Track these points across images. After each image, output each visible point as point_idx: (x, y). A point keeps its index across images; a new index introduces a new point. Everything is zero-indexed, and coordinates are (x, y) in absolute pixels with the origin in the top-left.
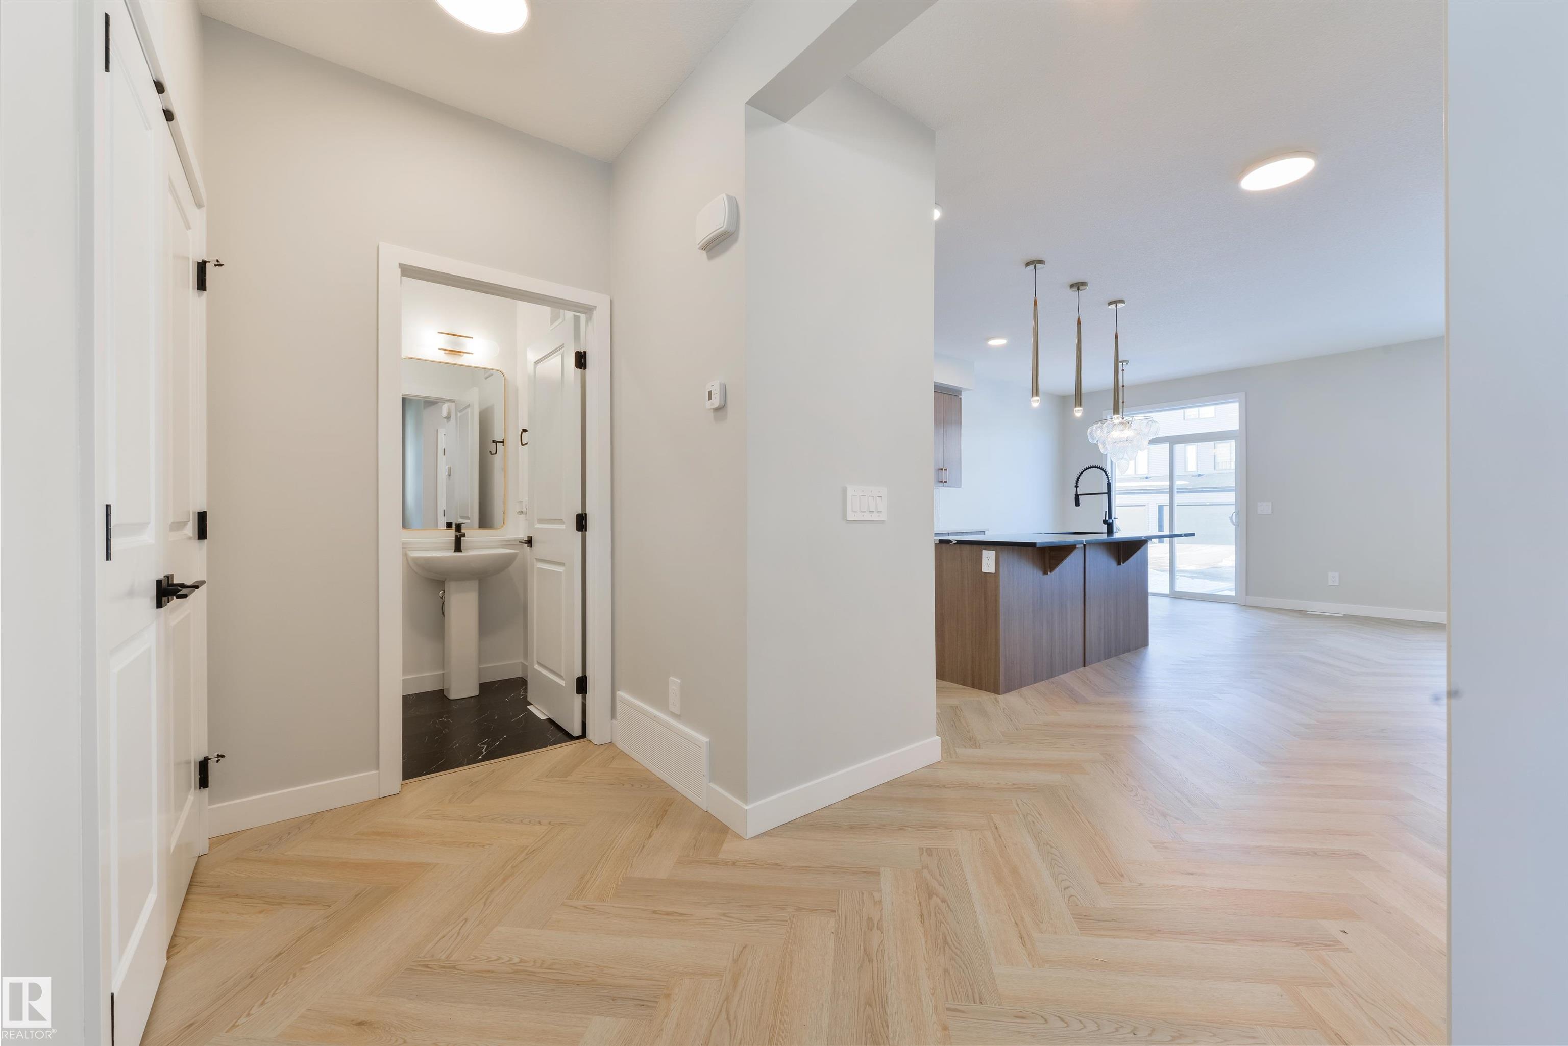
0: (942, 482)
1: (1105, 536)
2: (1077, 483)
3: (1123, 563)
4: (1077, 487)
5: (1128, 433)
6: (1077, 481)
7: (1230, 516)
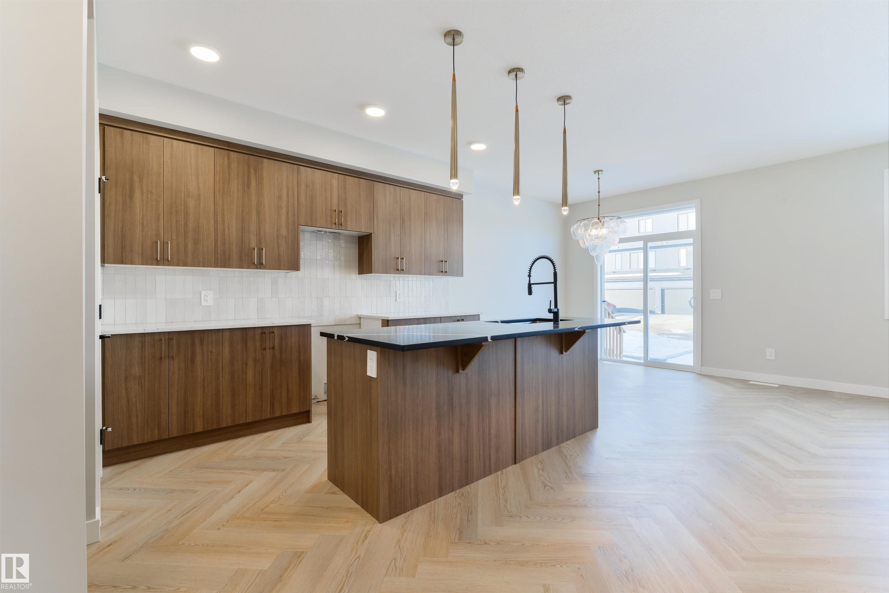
0: (442, 272)
1: (549, 326)
2: (530, 273)
3: (566, 352)
4: (529, 276)
5: (604, 231)
6: (530, 271)
7: (690, 300)
